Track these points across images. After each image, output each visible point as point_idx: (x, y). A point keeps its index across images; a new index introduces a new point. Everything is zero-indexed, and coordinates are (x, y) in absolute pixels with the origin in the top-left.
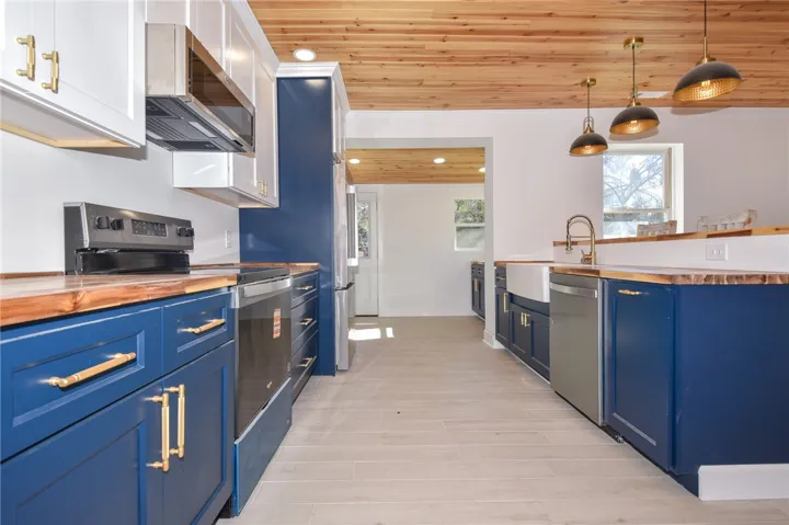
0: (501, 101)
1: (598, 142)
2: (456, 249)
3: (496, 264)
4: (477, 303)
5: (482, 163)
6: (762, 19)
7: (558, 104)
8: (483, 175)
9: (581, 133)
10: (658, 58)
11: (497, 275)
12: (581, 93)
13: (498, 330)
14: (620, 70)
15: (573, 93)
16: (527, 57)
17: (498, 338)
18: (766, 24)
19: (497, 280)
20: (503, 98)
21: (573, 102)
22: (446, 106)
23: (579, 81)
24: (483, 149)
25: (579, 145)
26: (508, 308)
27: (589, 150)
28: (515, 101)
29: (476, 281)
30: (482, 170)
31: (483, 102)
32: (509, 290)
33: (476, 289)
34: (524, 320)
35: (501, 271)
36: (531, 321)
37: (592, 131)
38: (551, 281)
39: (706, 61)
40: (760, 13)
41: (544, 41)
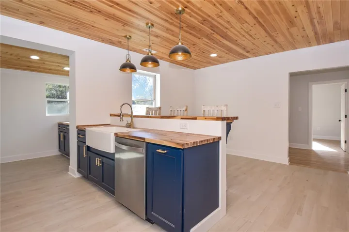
0: (81, 32)
1: (133, 68)
2: (47, 115)
3: (77, 127)
4: (62, 148)
5: (68, 65)
6: (191, 34)
7: (112, 43)
8: (68, 72)
9: (125, 62)
10: (157, 36)
11: (79, 134)
12: (124, 41)
13: (79, 167)
14: (142, 36)
15: (120, 40)
16: (99, 12)
17: (78, 171)
18: (191, 36)
19: (78, 137)
20: (81, 30)
21: (119, 44)
22: (42, 23)
23: (124, 35)
24: (68, 57)
25: (124, 67)
26: (87, 154)
27: (128, 70)
28: (89, 35)
29: (62, 134)
30: (66, 69)
31: (69, 28)
32: (87, 144)
33: (62, 139)
34: (98, 162)
35: (81, 132)
36: (102, 163)
37: (130, 61)
38: (115, 141)
39: (180, 44)
40: (191, 31)
41: (111, 6)
